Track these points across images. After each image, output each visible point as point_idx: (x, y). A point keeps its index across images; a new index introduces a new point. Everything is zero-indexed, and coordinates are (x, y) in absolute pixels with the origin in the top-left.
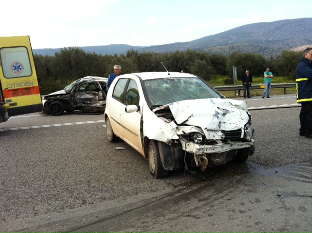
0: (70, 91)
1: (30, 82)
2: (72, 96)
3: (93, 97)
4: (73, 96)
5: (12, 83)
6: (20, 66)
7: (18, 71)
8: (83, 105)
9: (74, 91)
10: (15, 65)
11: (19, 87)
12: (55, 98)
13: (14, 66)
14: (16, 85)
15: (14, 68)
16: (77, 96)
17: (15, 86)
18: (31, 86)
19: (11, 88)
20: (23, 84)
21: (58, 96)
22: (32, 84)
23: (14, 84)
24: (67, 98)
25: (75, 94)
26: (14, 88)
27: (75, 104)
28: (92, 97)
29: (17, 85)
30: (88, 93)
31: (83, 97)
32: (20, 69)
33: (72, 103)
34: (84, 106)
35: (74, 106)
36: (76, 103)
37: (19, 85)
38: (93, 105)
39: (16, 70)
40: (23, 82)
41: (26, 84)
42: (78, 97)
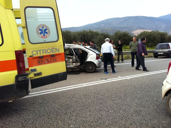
1: (56, 49)
3: (68, 60)
5: (38, 49)
6: (46, 29)
7: (44, 35)
10: (41, 28)
11: (45, 54)
13: (40, 30)
14: (41, 51)
15: (40, 32)
17: (40, 54)
18: (57, 53)
19: (36, 56)
20: (49, 51)
22: (58, 51)
23: (40, 51)
26: (39, 55)
29: (43, 52)
32: (47, 33)
37: (45, 52)
39: (42, 35)
40: (49, 48)
41: (52, 51)
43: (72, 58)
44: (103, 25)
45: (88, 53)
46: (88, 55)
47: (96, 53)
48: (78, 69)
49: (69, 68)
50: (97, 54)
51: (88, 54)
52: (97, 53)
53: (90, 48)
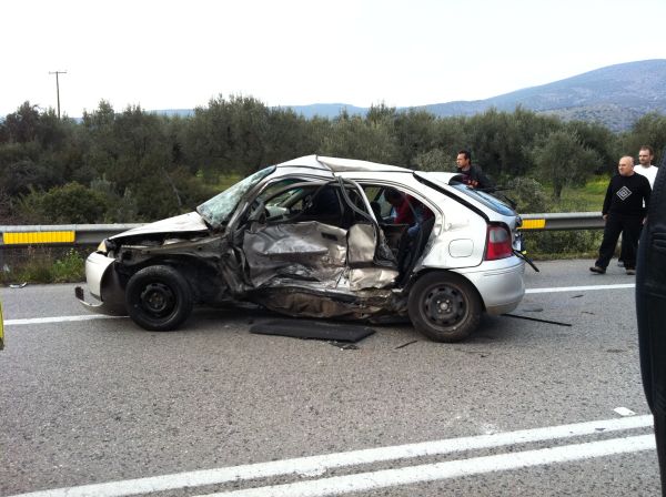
0: (225, 223)
2: (230, 245)
3: (324, 249)
4: (235, 242)
8: (278, 282)
9: (244, 221)
12: (156, 249)
16: (253, 241)
21: (168, 242)
24: (210, 249)
25: (247, 236)
27: (241, 280)
28: (317, 248)
30: (302, 233)
31: (277, 248)
33: (229, 275)
34: (280, 288)
35: (239, 288)
36: (245, 274)
38: (321, 287)
42: (259, 246)
43: (345, 240)
44: (589, 93)
45: (438, 215)
46: (436, 230)
47: (486, 219)
48: (375, 309)
49: (326, 294)
50: (492, 225)
51: (438, 222)
52: (494, 217)
53: (453, 182)
